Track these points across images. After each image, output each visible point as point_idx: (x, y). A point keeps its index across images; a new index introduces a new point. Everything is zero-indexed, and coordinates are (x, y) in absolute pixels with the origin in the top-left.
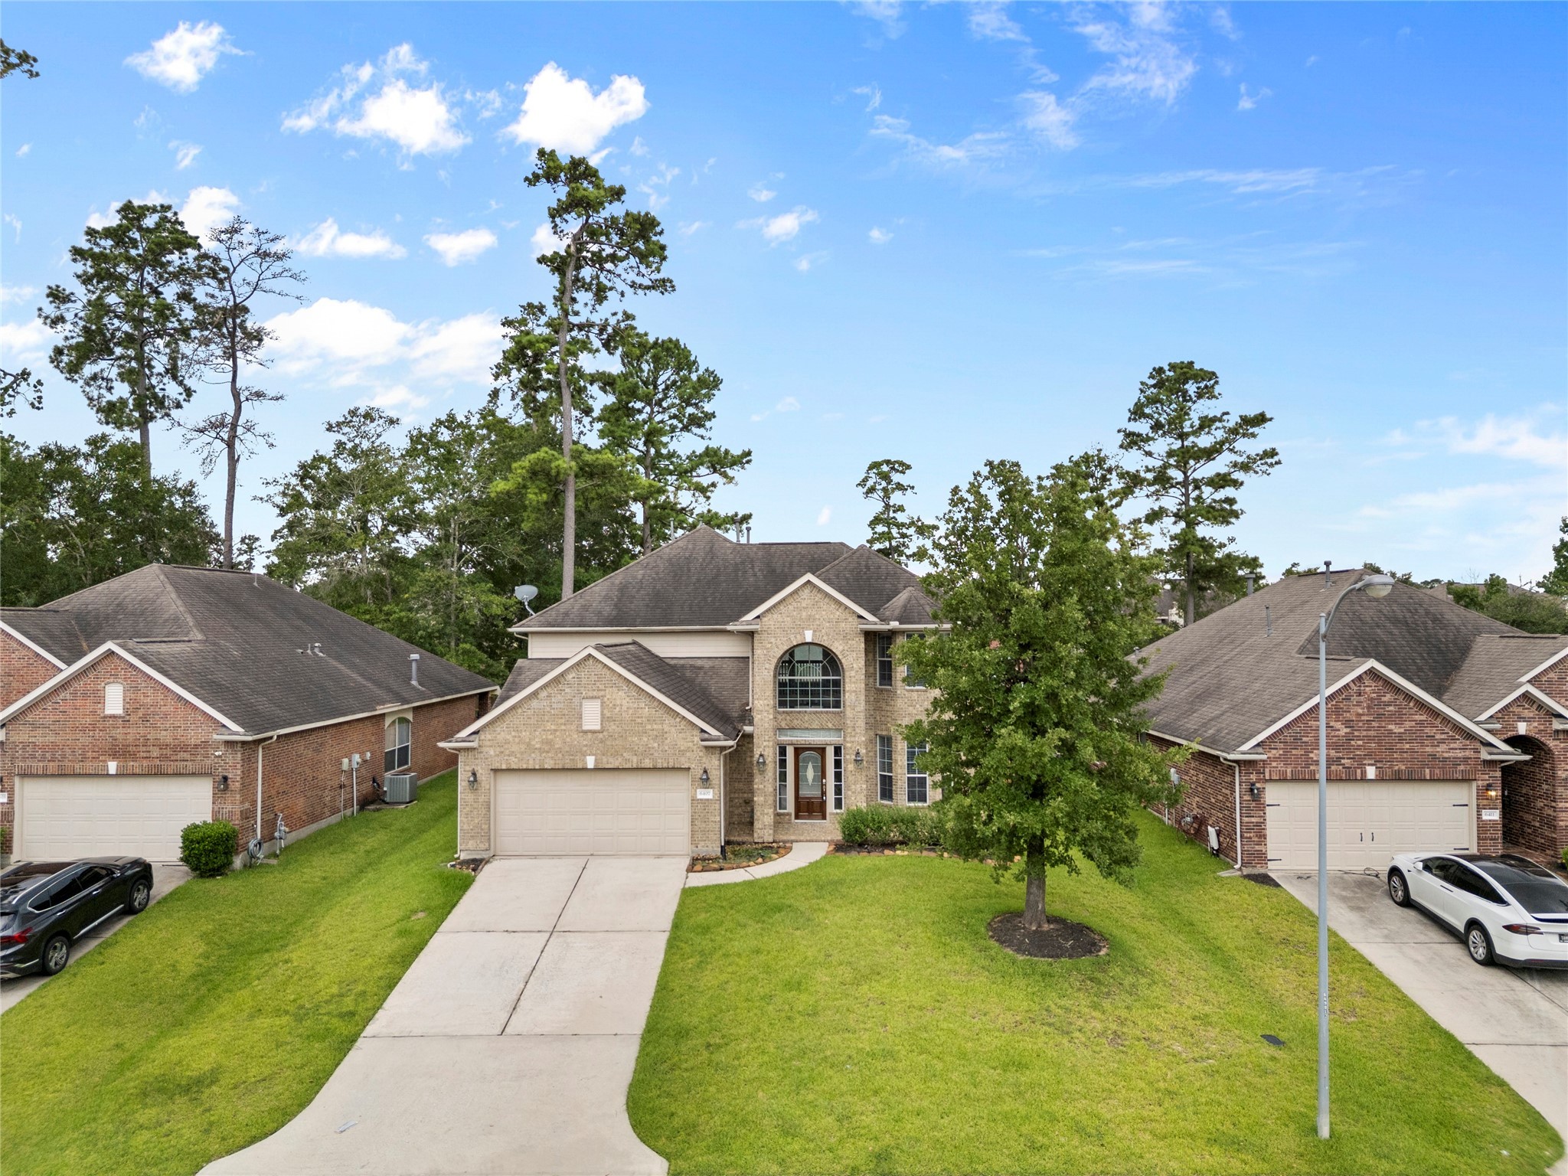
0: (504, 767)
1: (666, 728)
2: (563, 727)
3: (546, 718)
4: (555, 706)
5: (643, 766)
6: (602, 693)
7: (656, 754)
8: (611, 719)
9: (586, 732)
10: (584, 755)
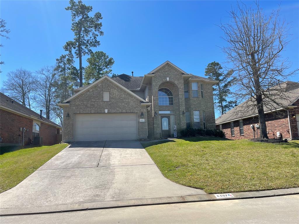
0: (78, 113)
1: (130, 101)
2: (97, 100)
3: (92, 98)
4: (95, 94)
5: (123, 112)
6: (110, 90)
7: (127, 108)
8: (112, 98)
9: (105, 102)
10: (104, 109)
